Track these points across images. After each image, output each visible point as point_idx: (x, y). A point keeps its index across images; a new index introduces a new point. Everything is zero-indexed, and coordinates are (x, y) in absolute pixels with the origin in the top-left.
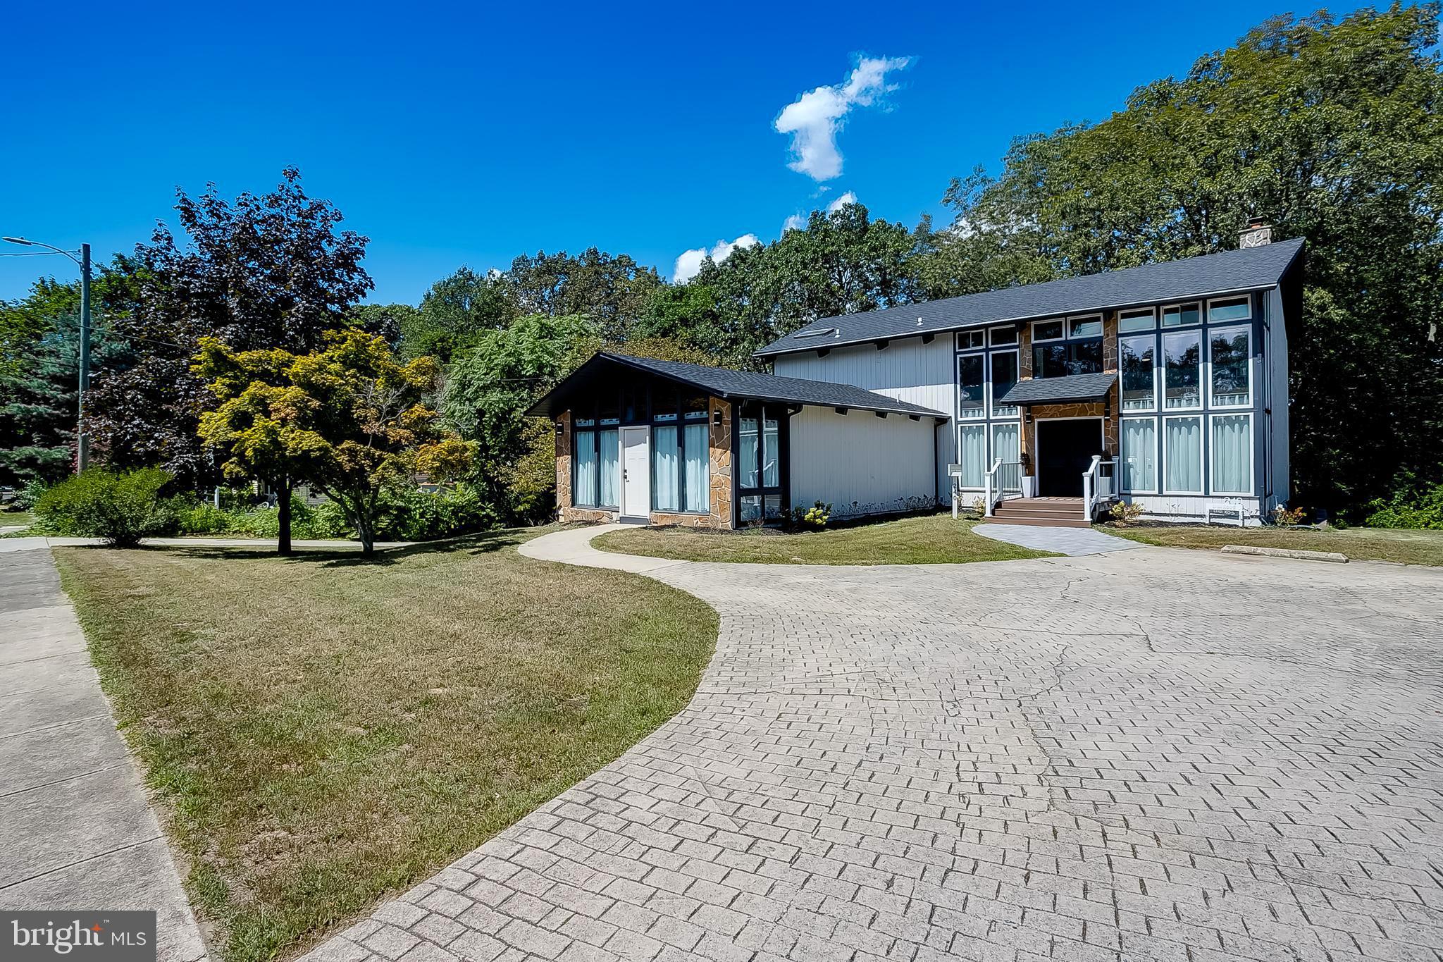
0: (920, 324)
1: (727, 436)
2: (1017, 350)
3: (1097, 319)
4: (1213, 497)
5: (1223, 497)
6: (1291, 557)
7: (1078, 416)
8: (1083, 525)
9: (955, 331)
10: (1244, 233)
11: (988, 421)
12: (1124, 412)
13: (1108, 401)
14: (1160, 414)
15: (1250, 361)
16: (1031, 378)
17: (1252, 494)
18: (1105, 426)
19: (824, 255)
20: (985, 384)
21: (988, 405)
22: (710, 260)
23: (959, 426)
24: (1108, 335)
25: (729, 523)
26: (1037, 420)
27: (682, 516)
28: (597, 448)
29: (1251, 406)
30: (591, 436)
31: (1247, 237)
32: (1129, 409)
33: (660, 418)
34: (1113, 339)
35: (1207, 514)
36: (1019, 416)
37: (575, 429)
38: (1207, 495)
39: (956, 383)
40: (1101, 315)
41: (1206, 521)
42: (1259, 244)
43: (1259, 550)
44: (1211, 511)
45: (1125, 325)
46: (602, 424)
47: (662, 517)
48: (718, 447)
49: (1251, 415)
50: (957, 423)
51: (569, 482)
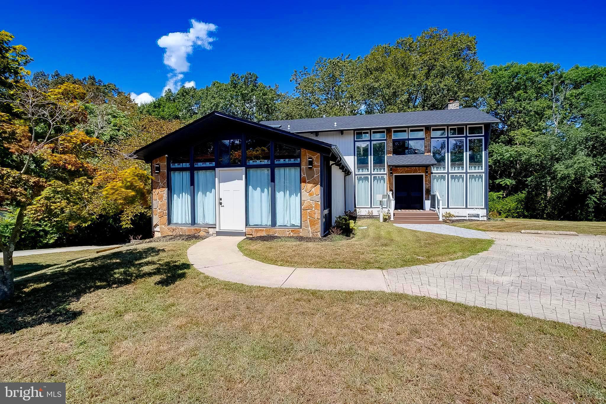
0: (335, 126)
1: (317, 175)
2: (385, 141)
3: (422, 130)
4: (469, 208)
5: (473, 208)
6: (554, 234)
7: (413, 173)
8: (440, 223)
9: (354, 130)
10: (450, 103)
11: (371, 174)
12: (433, 172)
13: (427, 168)
14: (448, 173)
15: (483, 152)
16: (392, 155)
17: (483, 207)
18: (425, 178)
19: (242, 94)
20: (369, 157)
21: (371, 167)
22: (183, 87)
23: (356, 176)
24: (427, 137)
25: (319, 234)
26: (394, 175)
27: (274, 229)
28: (192, 183)
29: (483, 171)
30: (186, 175)
31: (451, 105)
32: (434, 170)
33: (251, 162)
34: (429, 139)
35: (467, 216)
36: (386, 172)
37: (170, 170)
38: (466, 208)
39: (355, 155)
40: (424, 128)
41: (467, 218)
42: (455, 108)
43: (539, 232)
44: (469, 214)
45: (434, 134)
46: (196, 166)
47: (257, 231)
48: (308, 183)
49: (484, 174)
50: (355, 175)
51: (165, 207)
